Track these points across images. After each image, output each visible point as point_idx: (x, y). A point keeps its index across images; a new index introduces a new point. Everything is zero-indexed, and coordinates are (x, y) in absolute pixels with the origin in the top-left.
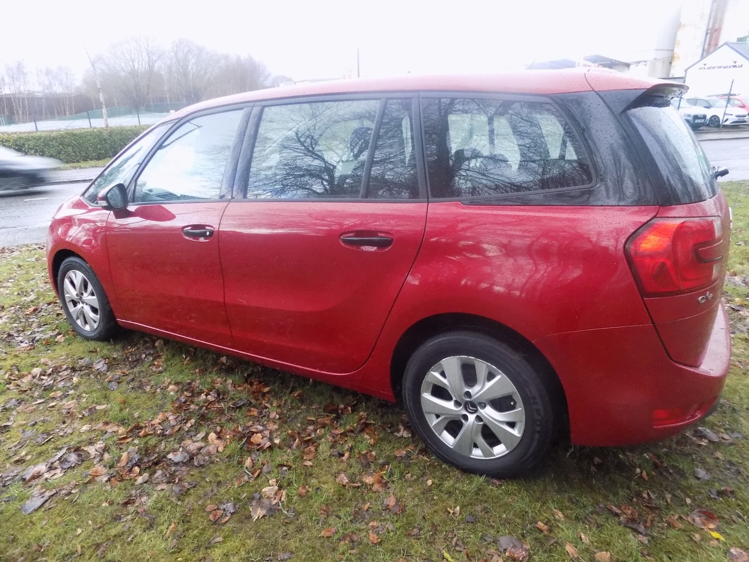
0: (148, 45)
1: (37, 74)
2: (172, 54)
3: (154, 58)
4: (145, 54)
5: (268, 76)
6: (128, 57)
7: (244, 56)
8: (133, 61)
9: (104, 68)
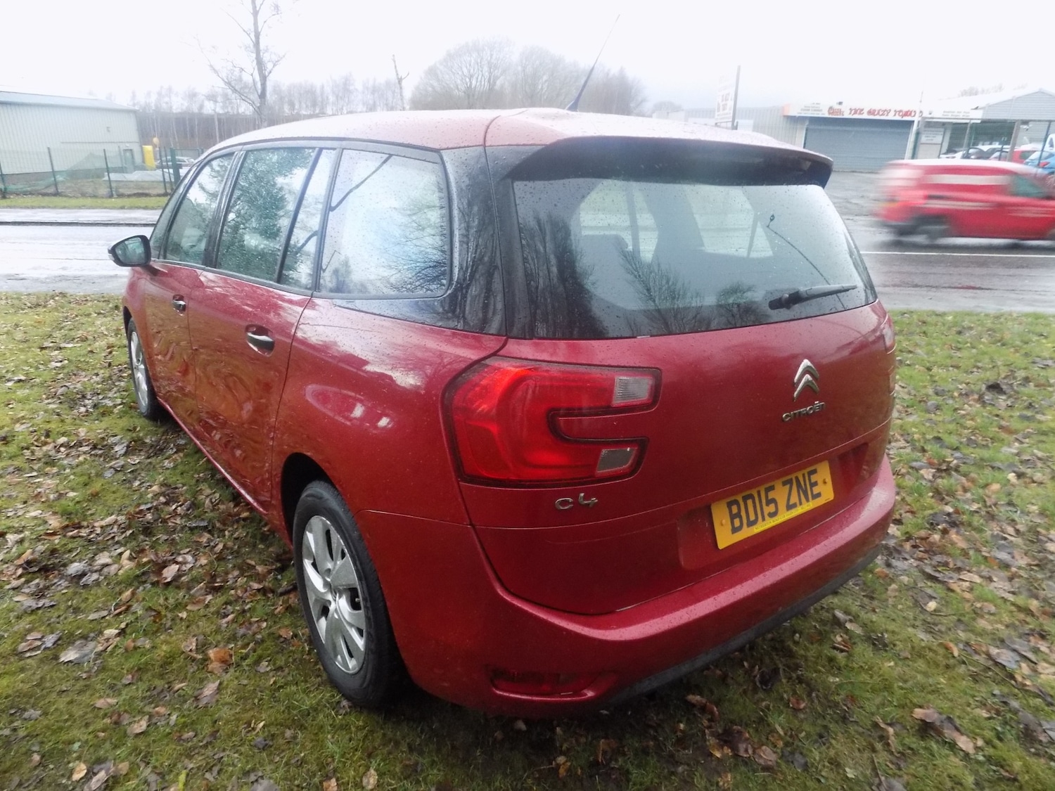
0: (491, 55)
1: (363, 93)
2: (520, 68)
3: (497, 73)
4: (486, 69)
5: (642, 101)
6: (465, 71)
7: (614, 71)
8: (471, 77)
9: (436, 84)
